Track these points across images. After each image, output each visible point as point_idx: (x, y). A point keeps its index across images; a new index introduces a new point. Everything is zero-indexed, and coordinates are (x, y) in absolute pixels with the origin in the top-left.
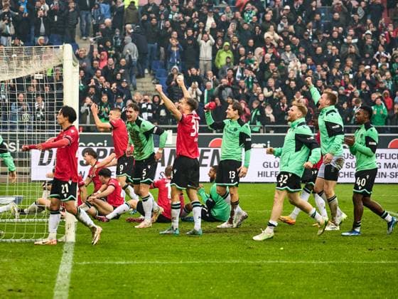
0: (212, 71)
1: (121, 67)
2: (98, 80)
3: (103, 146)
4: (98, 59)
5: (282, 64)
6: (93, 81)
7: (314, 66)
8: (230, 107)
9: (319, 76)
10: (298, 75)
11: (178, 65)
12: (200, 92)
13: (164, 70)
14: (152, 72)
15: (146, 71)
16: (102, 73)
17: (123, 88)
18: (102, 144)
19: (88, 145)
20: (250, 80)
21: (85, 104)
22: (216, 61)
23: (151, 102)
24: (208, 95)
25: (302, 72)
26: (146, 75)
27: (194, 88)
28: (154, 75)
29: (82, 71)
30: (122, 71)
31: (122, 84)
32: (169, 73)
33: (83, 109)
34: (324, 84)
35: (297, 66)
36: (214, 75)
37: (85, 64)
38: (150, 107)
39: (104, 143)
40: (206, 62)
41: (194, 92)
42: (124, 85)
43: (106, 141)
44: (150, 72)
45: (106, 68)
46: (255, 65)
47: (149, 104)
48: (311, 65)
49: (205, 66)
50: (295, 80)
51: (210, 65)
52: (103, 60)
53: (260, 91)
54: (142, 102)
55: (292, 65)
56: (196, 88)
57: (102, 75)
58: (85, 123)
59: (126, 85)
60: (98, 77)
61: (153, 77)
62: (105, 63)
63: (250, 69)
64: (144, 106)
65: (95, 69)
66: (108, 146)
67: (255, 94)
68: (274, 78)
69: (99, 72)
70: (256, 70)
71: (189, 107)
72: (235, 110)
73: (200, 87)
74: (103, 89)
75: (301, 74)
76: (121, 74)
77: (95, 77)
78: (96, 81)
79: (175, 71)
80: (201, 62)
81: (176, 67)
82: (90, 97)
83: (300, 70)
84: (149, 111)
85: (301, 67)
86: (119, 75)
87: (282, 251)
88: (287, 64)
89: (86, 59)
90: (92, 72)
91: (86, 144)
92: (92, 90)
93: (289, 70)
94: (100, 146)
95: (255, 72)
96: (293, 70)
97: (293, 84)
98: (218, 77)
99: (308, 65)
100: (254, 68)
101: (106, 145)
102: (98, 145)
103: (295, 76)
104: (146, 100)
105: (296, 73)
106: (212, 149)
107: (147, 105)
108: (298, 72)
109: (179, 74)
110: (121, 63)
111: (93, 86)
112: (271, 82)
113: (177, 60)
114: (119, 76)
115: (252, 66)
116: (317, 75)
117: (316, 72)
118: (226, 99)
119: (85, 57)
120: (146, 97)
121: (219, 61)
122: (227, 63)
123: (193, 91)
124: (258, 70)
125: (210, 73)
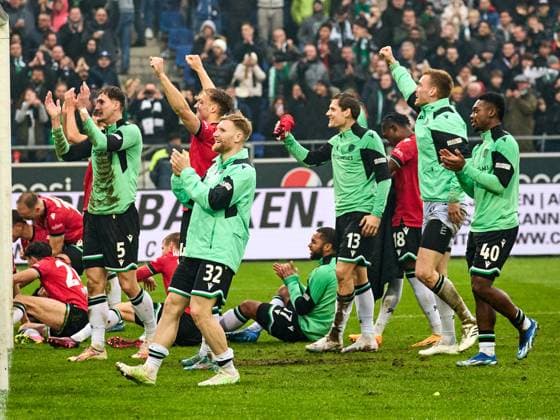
0: (285, 29)
1: (97, 27)
2: (50, 53)
3: (64, 190)
4: (48, 11)
5: (429, 12)
6: (40, 55)
7: (495, 15)
8: (334, 103)
9: (507, 34)
10: (462, 34)
11: (214, 19)
12: (261, 74)
13: (185, 30)
14: (160, 33)
15: (149, 33)
16: (58, 39)
17: (101, 69)
18: (60, 186)
19: (33, 188)
20: (363, 47)
21: (25, 104)
22: (293, 9)
23: (161, 97)
24: (278, 78)
25: (470, 27)
26: (148, 43)
27: (249, 65)
28: (165, 40)
29: (16, 37)
30: (99, 33)
31: (100, 62)
32: (196, 37)
33: (20, 114)
34: (517, 52)
35: (458, 16)
36: (288, 37)
37: (21, 21)
38: (158, 107)
39: (64, 184)
40: (271, 12)
41: (250, 75)
42: (104, 63)
43: (68, 180)
44: (155, 34)
45: (64, 28)
46: (372, 15)
47: (156, 100)
48: (489, 12)
49: (270, 19)
50: (455, 45)
51: (279, 17)
52: (58, 13)
53: (385, 69)
54: (140, 96)
55: (448, 12)
56: (252, 66)
57: (57, 44)
58: (25, 143)
59: (107, 63)
60: (51, 48)
61: (163, 44)
62: (63, 19)
63: (363, 23)
64: (146, 105)
65: (44, 33)
66: (73, 190)
67: (375, 76)
68: (413, 41)
69: (52, 37)
70: (375, 25)
71: (215, 107)
72: (344, 109)
73: (260, 63)
74: (60, 71)
75: (467, 33)
76: (97, 41)
77: (43, 48)
78: (46, 55)
79: (208, 31)
80: (262, 13)
81: (209, 23)
82: (33, 90)
83: (466, 23)
84: (156, 115)
85: (468, 18)
86: (92, 42)
87: (437, 398)
88: (439, 12)
89: (24, 10)
90: (37, 36)
91: (28, 187)
92: (38, 75)
93: (444, 24)
94: (56, 190)
95: (372, 30)
96: (451, 23)
97: (453, 53)
98: (296, 42)
99: (482, 13)
100: (371, 21)
101: (68, 187)
102: (52, 187)
103: (456, 37)
104: (149, 93)
105: (458, 30)
106: (289, 192)
107: (152, 103)
108: (462, 29)
109: (217, 38)
110: (97, 18)
111: (38, 67)
112: (408, 49)
113: (213, 9)
114: (92, 45)
115: (367, 16)
116: (501, 33)
117: (500, 27)
118: (315, 87)
119: (21, 7)
120: (150, 87)
121: (298, 9)
122: (315, 12)
123: (246, 71)
124: (380, 25)
125: (279, 33)
